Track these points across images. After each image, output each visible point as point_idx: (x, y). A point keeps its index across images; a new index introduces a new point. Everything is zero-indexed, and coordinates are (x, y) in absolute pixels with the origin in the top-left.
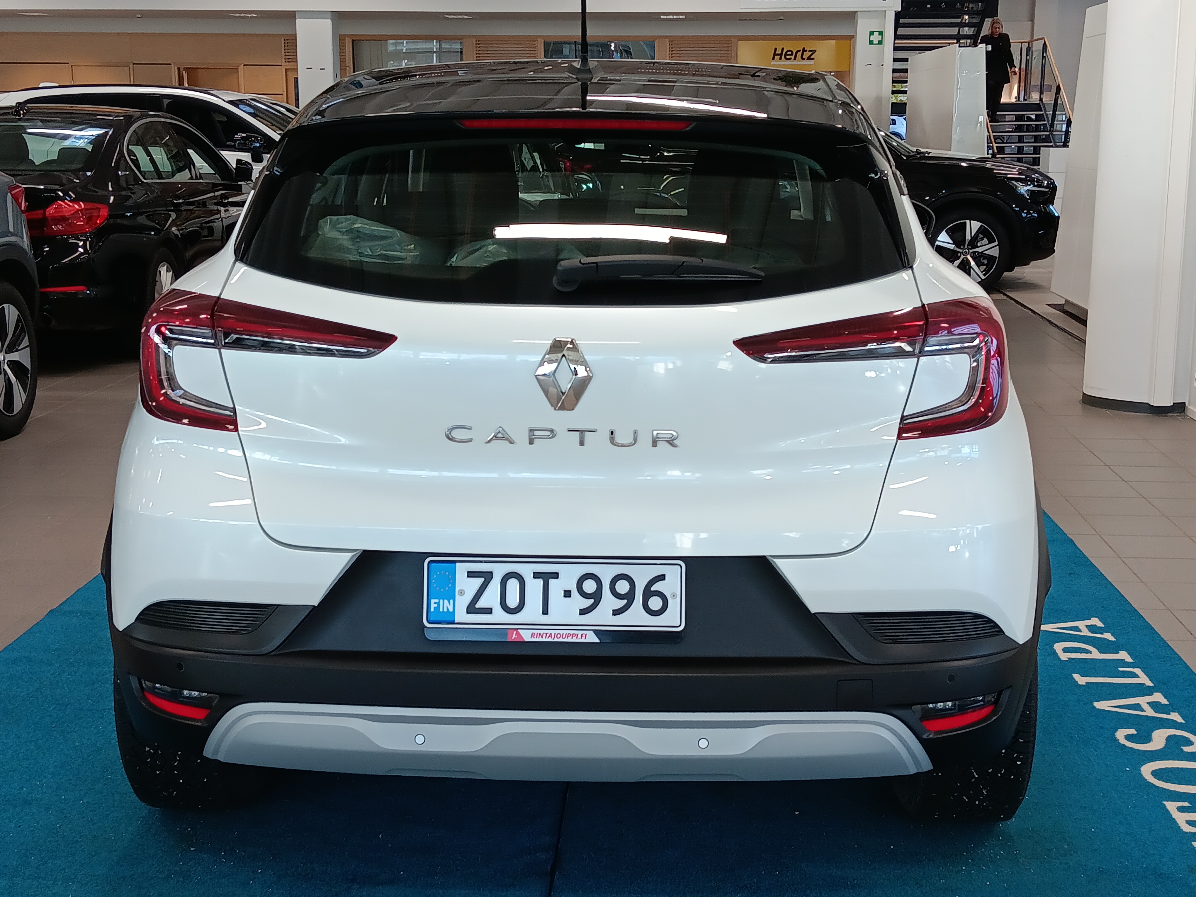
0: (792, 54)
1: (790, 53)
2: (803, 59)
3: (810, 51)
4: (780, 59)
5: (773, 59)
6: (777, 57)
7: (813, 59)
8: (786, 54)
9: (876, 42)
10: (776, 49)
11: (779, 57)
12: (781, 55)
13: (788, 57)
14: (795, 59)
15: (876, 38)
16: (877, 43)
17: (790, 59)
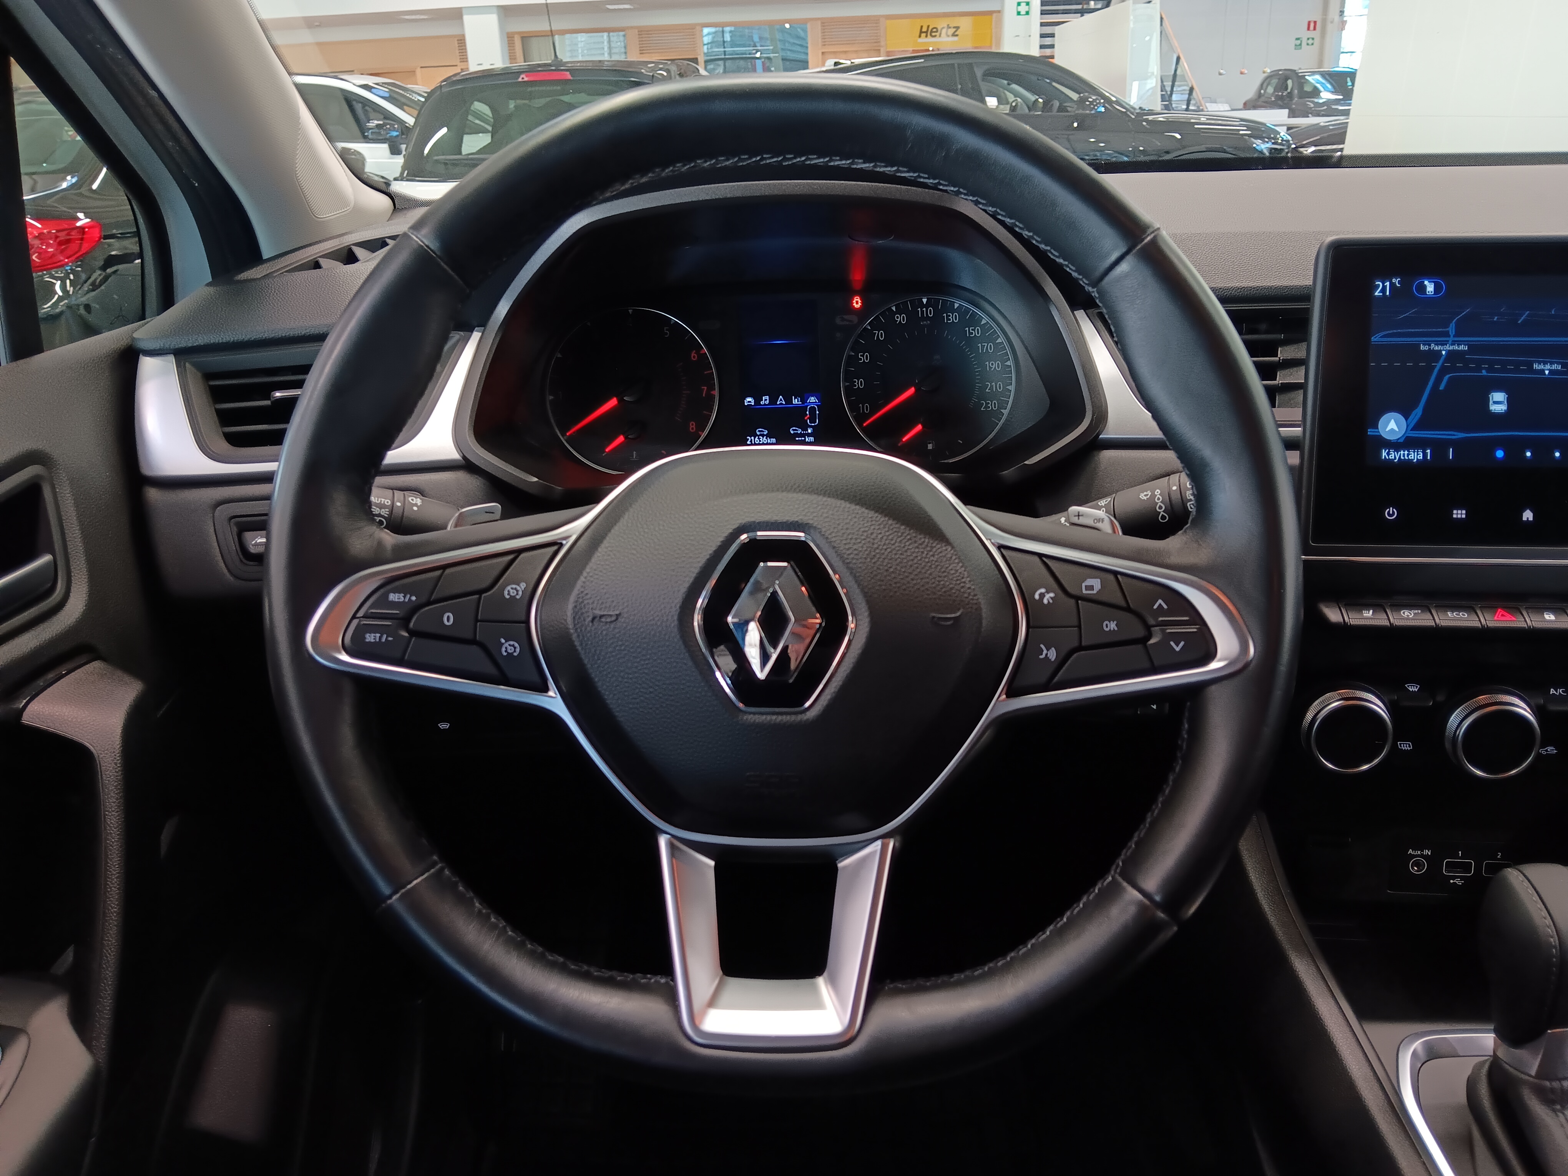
0: (937, 32)
1: (935, 30)
2: (948, 36)
3: (954, 27)
4: (926, 36)
5: (920, 36)
6: (923, 35)
7: (957, 35)
8: (932, 32)
9: (1023, 12)
10: (922, 27)
11: (925, 34)
12: (926, 32)
13: (933, 34)
14: (940, 36)
15: (1023, 8)
16: (1025, 13)
17: (935, 36)
